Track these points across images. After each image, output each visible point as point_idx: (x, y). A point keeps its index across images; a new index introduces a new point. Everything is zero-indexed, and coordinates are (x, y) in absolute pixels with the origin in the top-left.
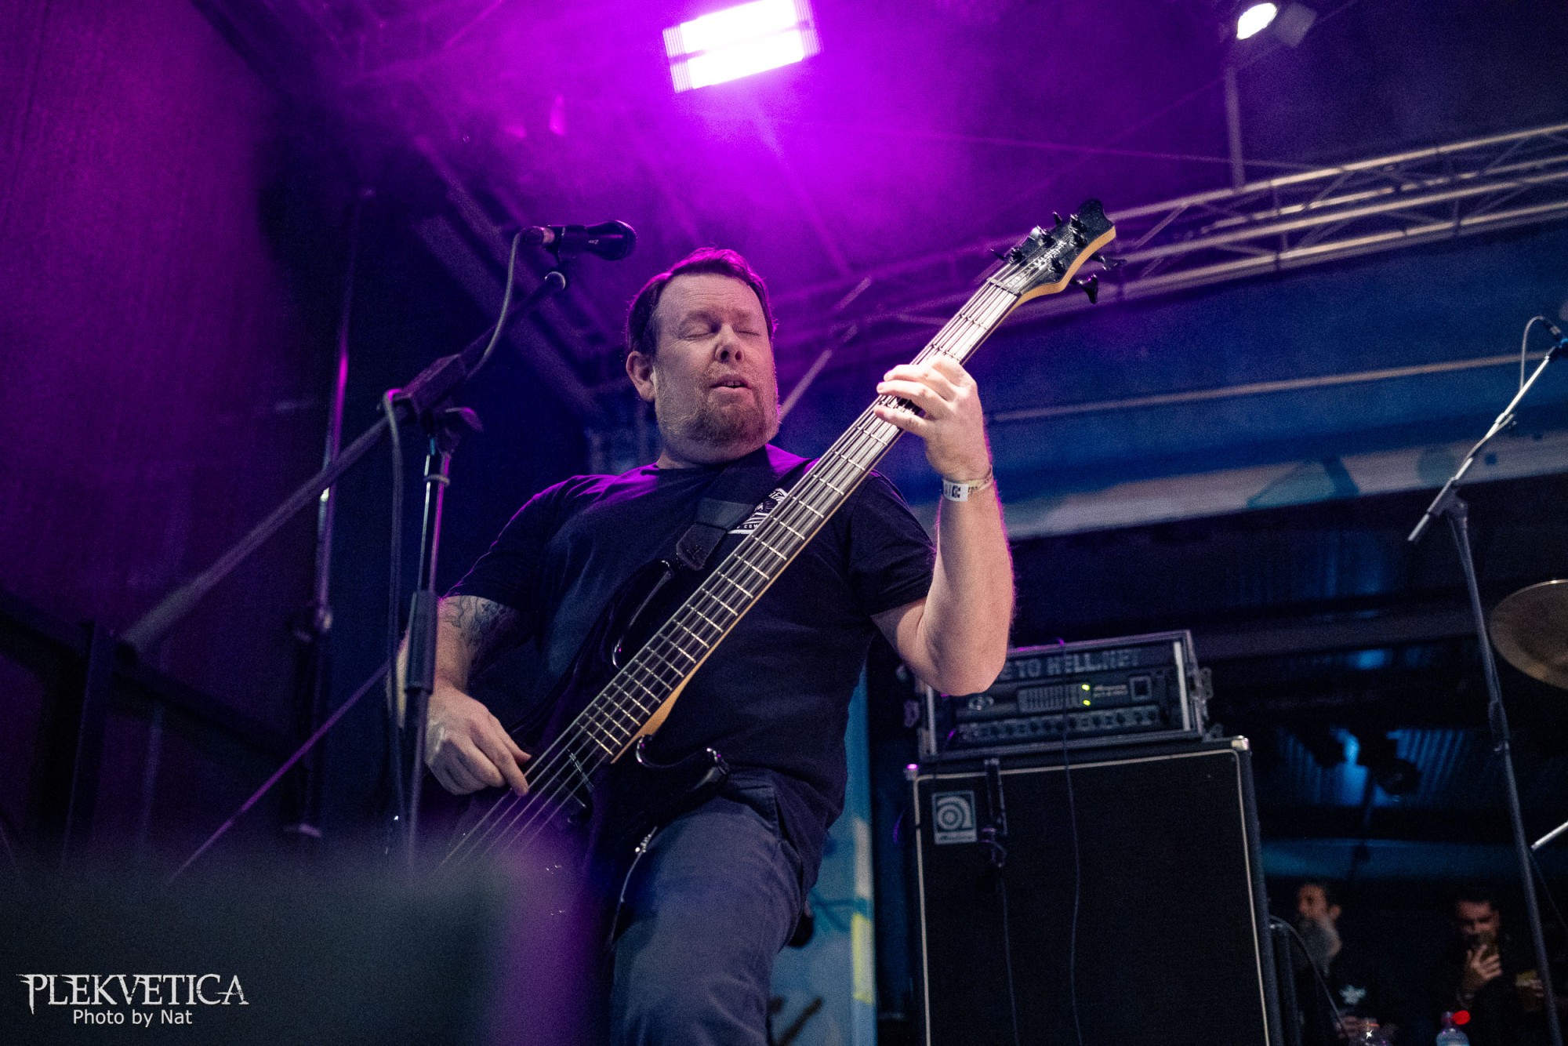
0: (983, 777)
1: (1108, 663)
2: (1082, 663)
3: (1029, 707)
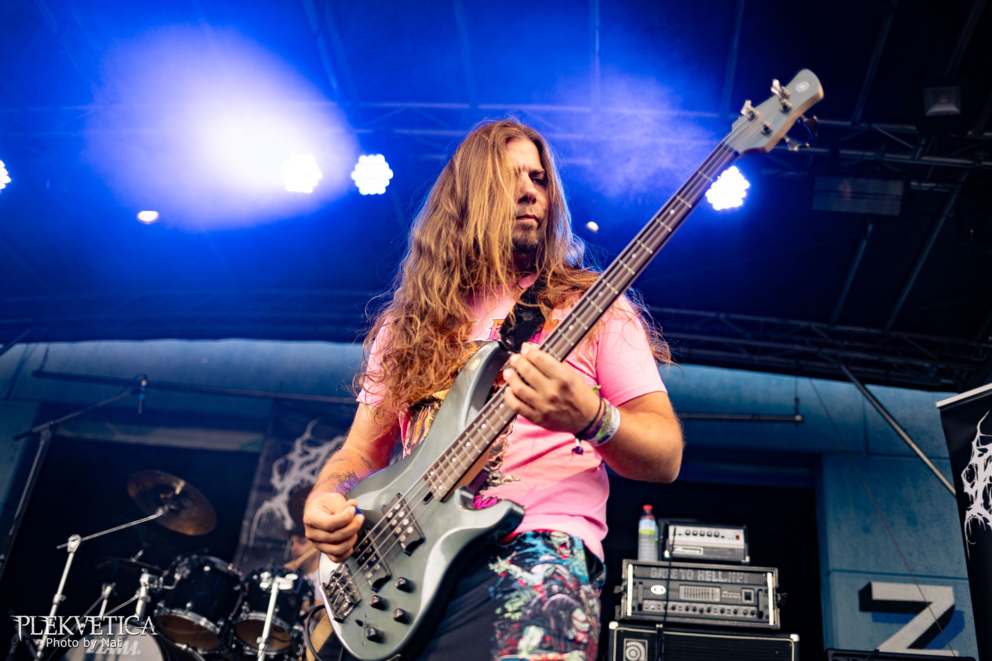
0: (655, 634)
1: (731, 579)
2: (717, 577)
3: (685, 597)
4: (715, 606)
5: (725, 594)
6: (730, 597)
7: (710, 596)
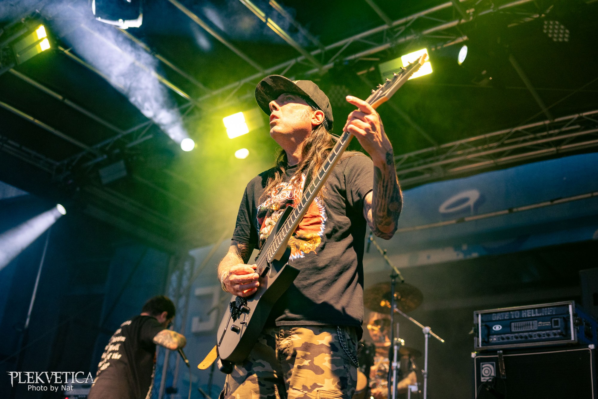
0: (497, 357)
1: (544, 314)
2: (535, 313)
3: (515, 330)
4: (534, 333)
5: (540, 324)
6: (544, 325)
7: (531, 327)
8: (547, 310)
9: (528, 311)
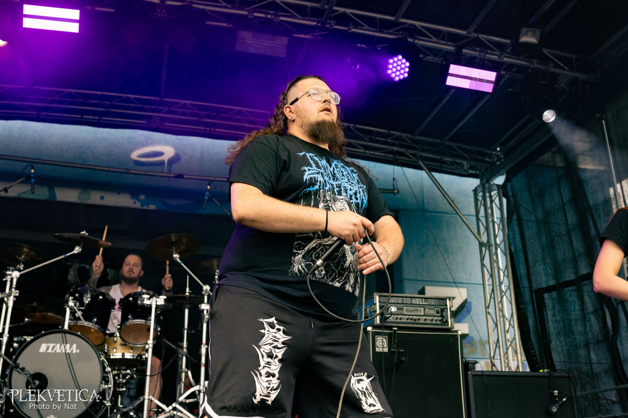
0: (392, 333)
1: (429, 302)
2: (422, 302)
3: (406, 313)
4: (421, 317)
5: (427, 311)
6: (429, 312)
7: (419, 312)
8: (431, 301)
9: (417, 299)
